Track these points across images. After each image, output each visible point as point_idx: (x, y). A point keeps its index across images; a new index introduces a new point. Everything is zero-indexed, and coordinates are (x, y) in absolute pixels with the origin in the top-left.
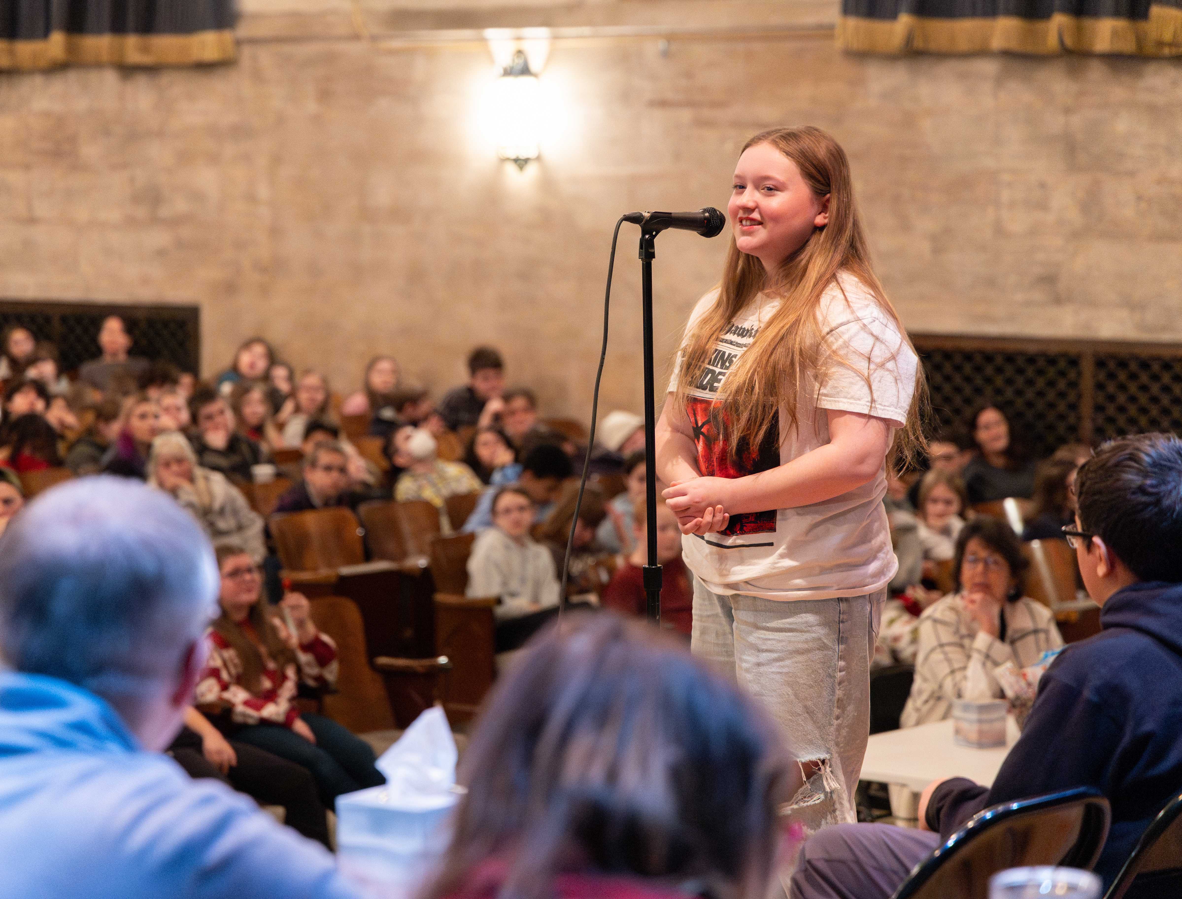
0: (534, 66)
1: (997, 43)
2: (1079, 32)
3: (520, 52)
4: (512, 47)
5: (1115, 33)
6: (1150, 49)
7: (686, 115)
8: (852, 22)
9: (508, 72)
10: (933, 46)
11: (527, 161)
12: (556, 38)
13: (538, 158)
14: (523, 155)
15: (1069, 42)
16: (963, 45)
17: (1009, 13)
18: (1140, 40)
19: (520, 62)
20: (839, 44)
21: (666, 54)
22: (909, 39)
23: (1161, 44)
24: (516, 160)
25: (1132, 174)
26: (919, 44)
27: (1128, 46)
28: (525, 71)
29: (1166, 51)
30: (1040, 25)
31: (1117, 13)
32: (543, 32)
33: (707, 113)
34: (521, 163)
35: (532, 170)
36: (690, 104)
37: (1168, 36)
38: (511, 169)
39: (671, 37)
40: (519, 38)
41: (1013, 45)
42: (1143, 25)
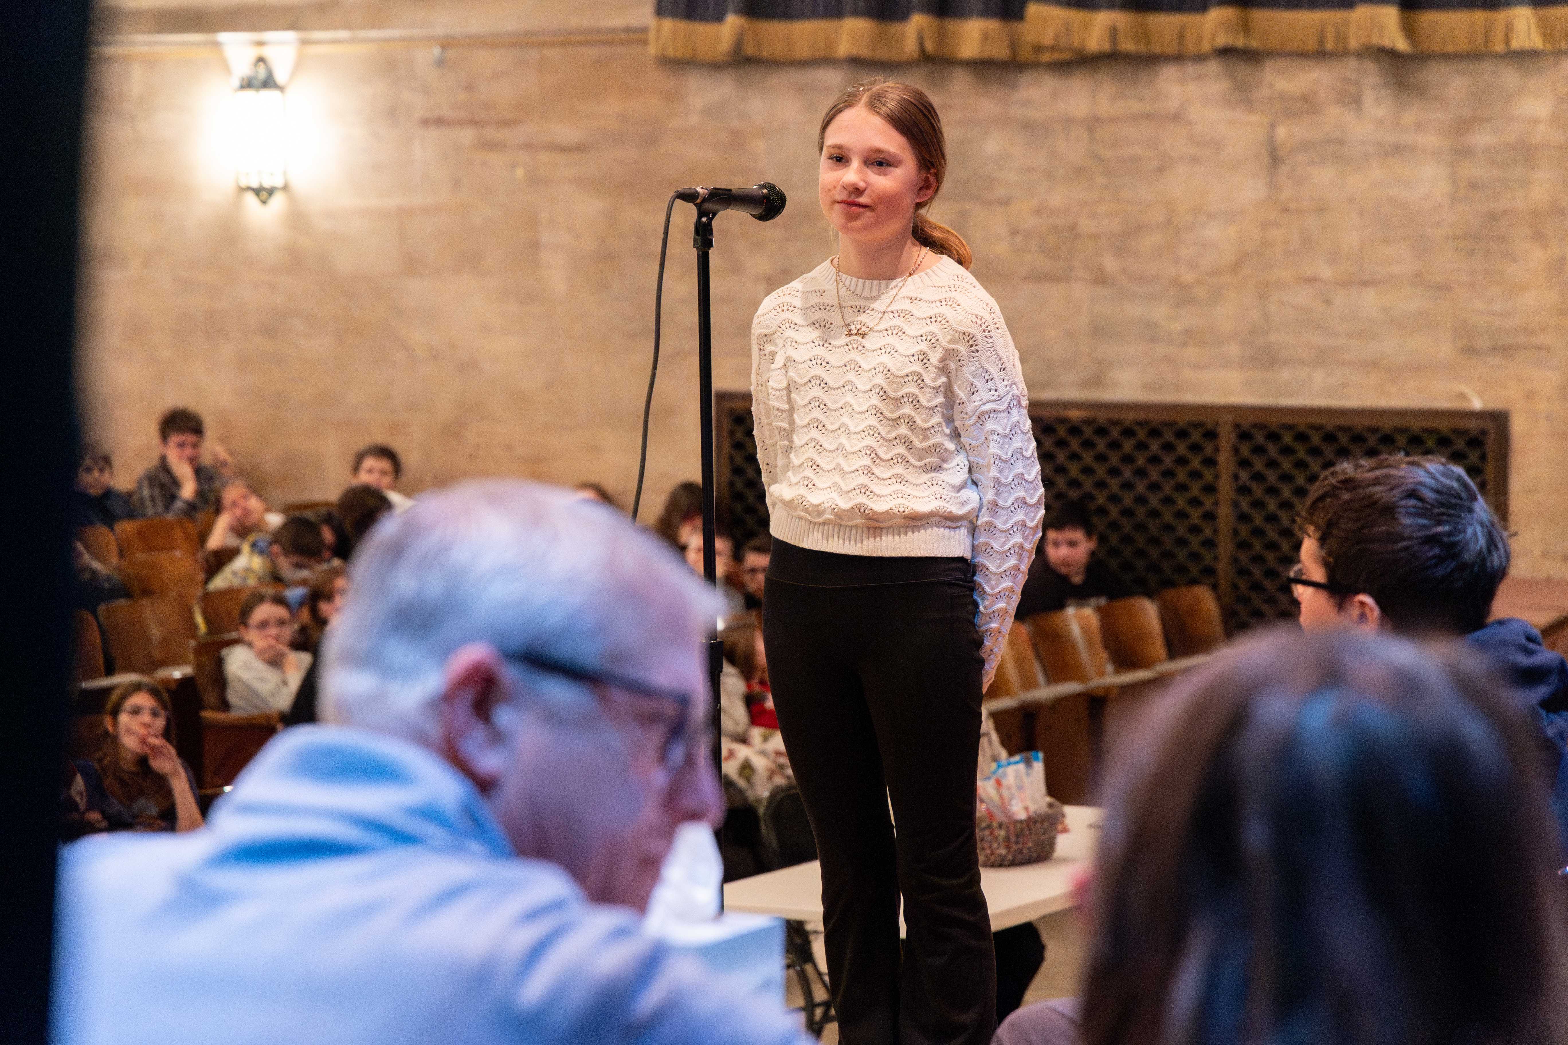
0: (280, 77)
1: (843, 49)
2: (942, 36)
3: (261, 60)
4: (253, 53)
5: (985, 37)
6: (1025, 54)
7: (467, 135)
8: (668, 24)
9: (248, 84)
10: (766, 53)
11: (271, 192)
12: (304, 42)
13: (285, 188)
14: (267, 184)
15: (930, 47)
16: (802, 52)
17: (856, 13)
18: (1014, 46)
19: (262, 73)
20: (652, 50)
21: (441, 63)
22: (739, 44)
23: (1038, 49)
24: (257, 191)
25: (1005, 202)
26: (749, 49)
27: (1001, 52)
28: (268, 83)
29: (1046, 57)
30: (896, 28)
31: (986, 13)
32: (290, 36)
33: (491, 133)
34: (263, 193)
35: (278, 202)
36: (473, 122)
37: (1047, 39)
38: (251, 199)
39: (446, 43)
40: (261, 44)
41: (864, 52)
42: (1017, 27)
